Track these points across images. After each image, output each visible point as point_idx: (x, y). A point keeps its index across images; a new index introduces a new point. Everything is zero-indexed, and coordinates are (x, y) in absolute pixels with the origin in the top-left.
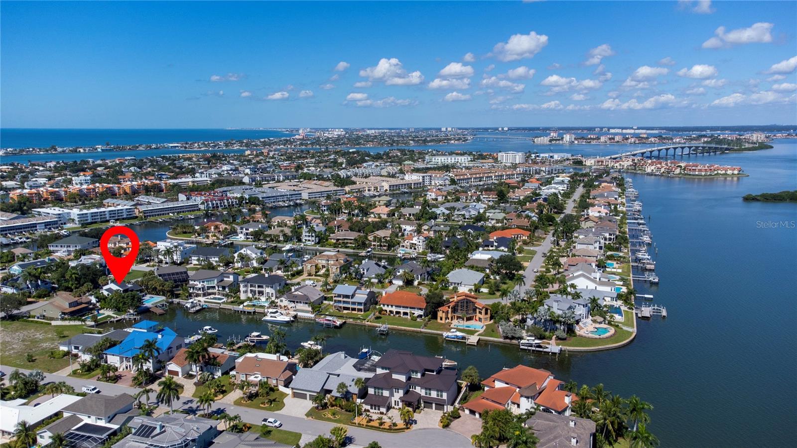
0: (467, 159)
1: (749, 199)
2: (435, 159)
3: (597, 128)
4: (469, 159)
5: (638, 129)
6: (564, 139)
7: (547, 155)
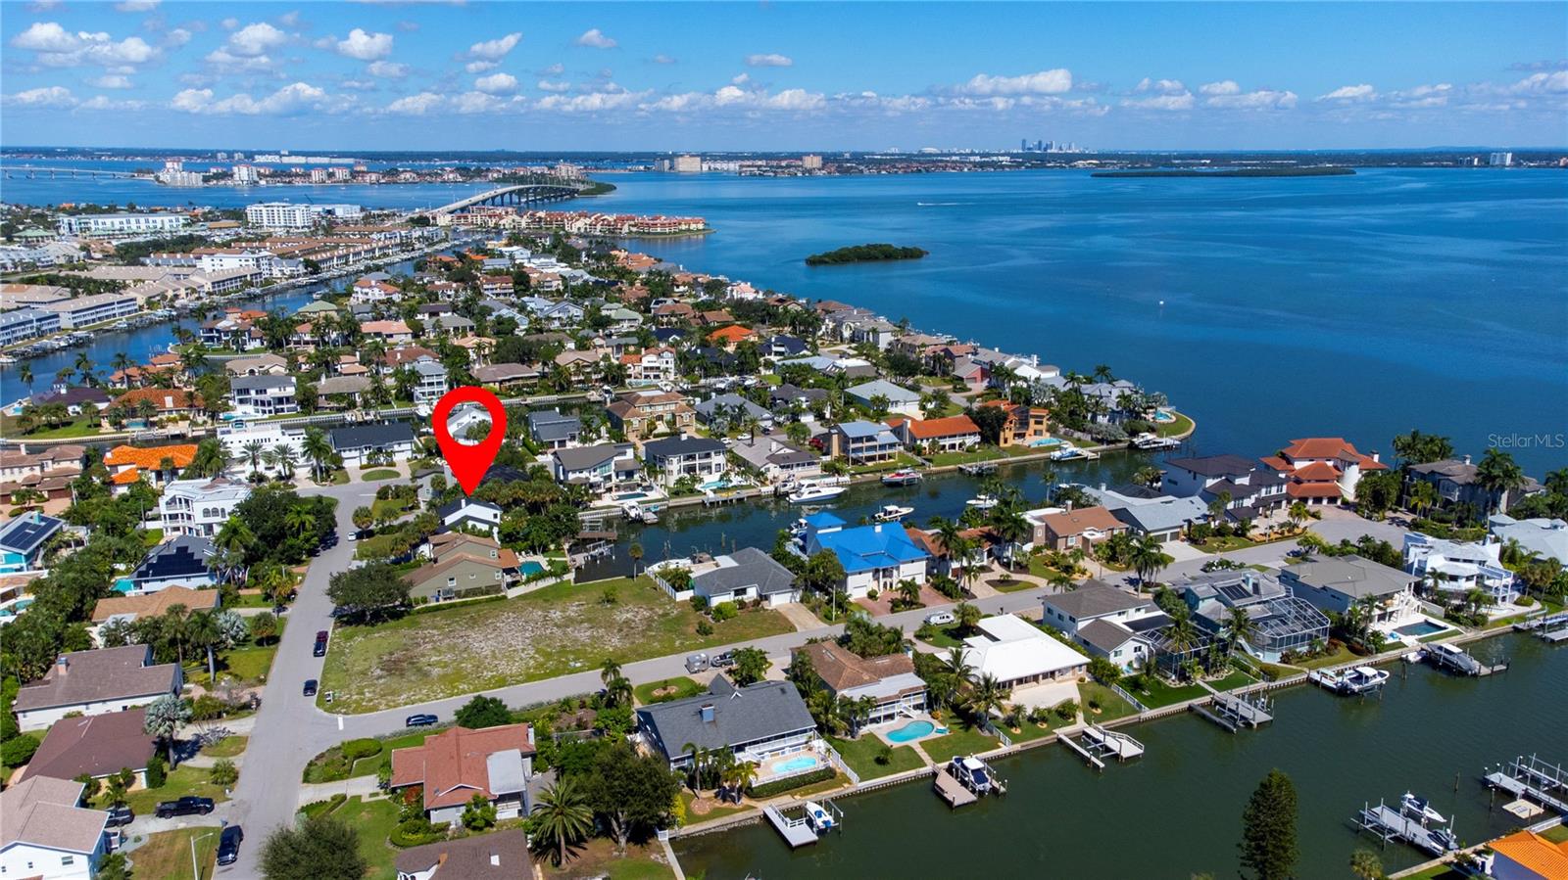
0: (177, 220)
1: (813, 262)
2: (96, 223)
3: (220, 151)
4: (182, 221)
5: (291, 154)
6: (236, 177)
7: (320, 209)
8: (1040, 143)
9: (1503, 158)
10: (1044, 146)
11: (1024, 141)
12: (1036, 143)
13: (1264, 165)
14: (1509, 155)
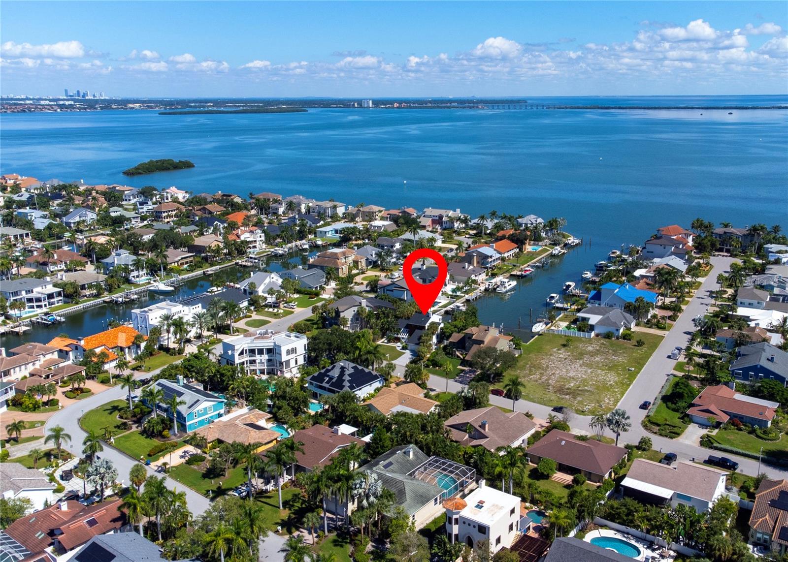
8: (78, 92)
9: (368, 103)
10: (81, 94)
11: (66, 91)
12: (75, 92)
13: (249, 106)
14: (371, 102)
